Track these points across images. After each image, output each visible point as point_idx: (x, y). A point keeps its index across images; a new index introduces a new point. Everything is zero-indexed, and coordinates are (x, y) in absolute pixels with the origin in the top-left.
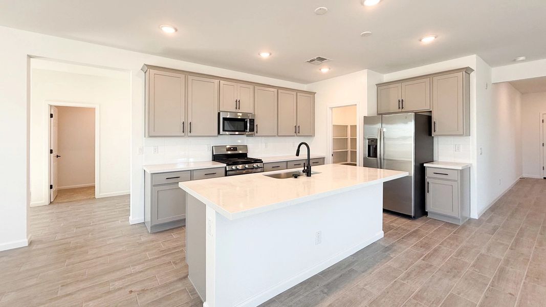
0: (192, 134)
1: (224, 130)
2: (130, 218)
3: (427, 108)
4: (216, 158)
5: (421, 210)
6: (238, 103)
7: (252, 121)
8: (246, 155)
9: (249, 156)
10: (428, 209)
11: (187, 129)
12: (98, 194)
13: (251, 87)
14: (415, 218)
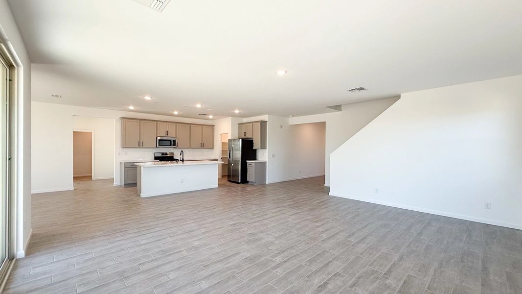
0: (143, 147)
1: (159, 145)
2: (114, 183)
3: (251, 137)
4: (156, 158)
5: (244, 180)
6: (167, 133)
7: (174, 141)
8: (173, 157)
9: (174, 158)
10: (248, 179)
11: (141, 145)
12: (93, 178)
13: (175, 124)
14: (240, 183)
